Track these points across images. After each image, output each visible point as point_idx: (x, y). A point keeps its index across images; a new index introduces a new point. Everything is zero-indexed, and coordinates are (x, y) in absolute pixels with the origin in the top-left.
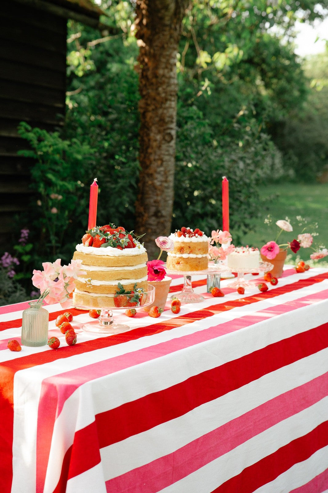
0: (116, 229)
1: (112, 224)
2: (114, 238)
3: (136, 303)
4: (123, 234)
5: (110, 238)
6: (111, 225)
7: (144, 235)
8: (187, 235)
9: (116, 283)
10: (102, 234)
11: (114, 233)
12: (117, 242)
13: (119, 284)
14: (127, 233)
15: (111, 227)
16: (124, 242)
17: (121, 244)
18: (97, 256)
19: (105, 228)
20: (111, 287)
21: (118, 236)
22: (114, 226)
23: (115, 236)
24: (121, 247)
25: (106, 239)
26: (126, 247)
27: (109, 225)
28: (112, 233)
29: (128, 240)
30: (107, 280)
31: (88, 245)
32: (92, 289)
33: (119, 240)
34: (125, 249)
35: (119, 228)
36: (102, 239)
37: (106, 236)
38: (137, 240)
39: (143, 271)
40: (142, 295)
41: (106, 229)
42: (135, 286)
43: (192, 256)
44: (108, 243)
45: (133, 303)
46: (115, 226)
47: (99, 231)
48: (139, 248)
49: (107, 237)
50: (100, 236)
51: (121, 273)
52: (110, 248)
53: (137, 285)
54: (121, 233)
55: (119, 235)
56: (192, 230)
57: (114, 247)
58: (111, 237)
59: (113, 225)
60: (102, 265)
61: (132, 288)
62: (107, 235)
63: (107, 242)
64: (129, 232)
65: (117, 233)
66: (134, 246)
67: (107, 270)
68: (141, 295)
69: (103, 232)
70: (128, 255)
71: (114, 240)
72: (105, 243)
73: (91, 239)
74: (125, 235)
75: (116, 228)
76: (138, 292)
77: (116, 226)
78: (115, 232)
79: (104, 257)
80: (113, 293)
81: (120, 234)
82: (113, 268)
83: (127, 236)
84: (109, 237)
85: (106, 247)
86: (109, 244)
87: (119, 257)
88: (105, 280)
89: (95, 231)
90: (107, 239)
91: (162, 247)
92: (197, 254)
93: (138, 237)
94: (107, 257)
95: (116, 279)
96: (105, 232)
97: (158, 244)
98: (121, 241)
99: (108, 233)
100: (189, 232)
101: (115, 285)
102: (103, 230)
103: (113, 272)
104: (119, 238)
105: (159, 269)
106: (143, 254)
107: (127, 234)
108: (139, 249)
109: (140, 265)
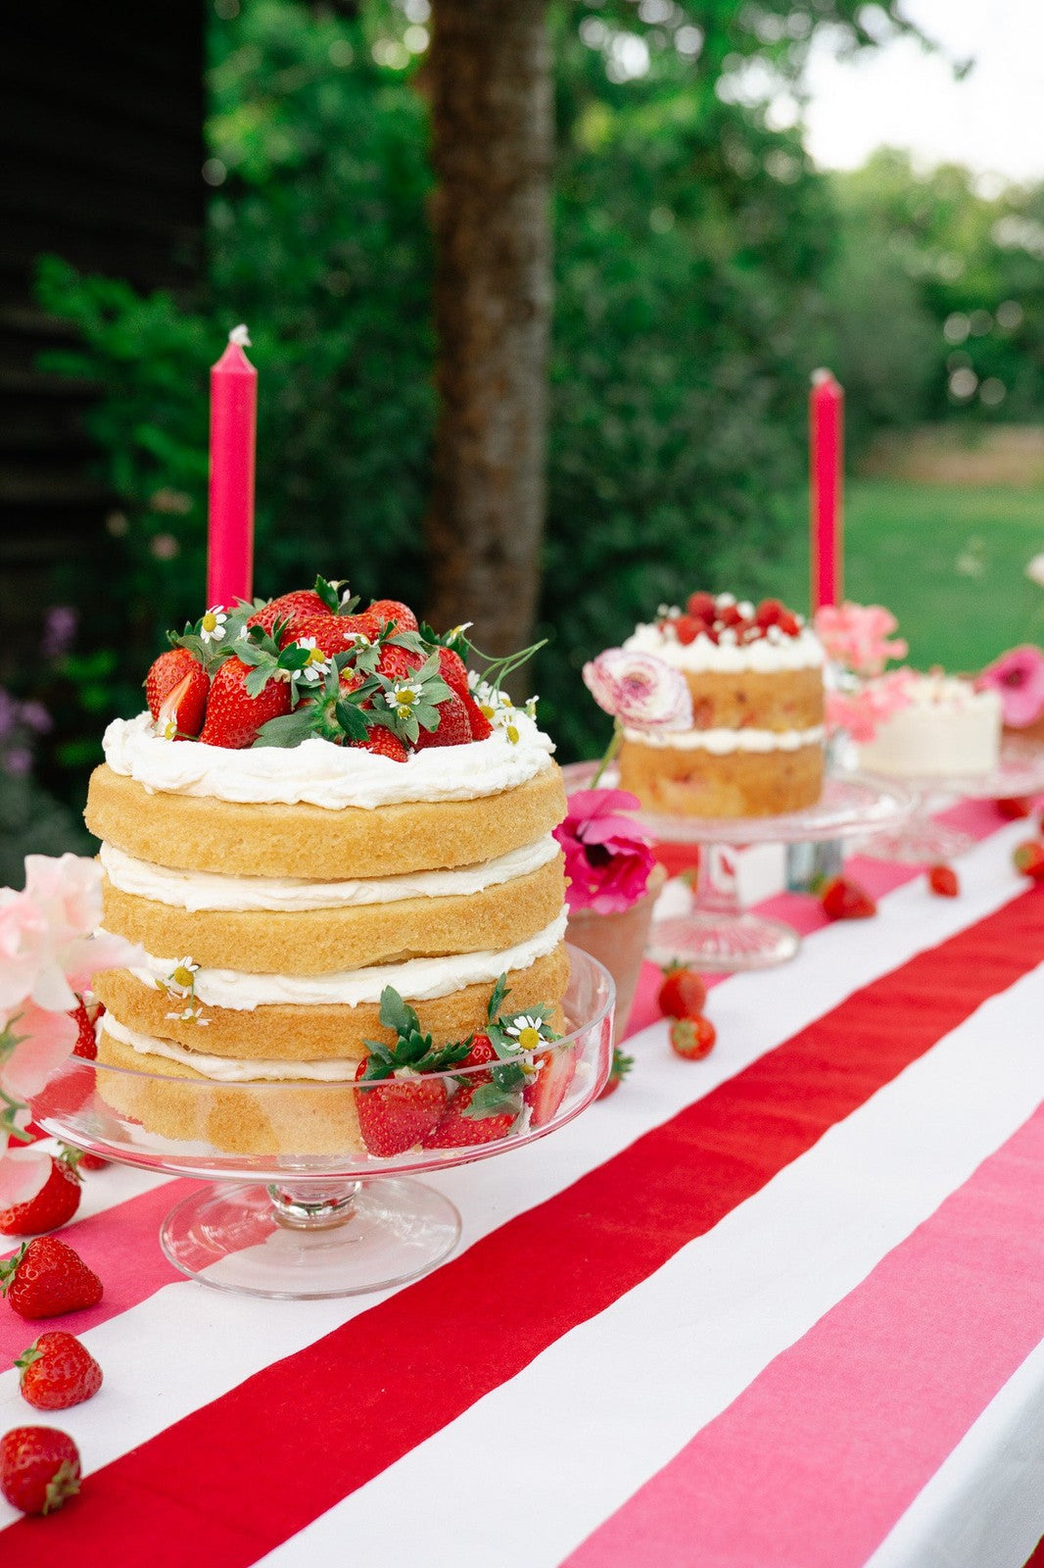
0: (359, 617)
1: (335, 585)
2: (343, 681)
3: (509, 1121)
4: (405, 651)
5: (322, 677)
6: (324, 592)
7: (536, 647)
8: (728, 636)
9: (363, 989)
10: (263, 655)
11: (348, 645)
12: (369, 705)
13: (389, 994)
14: (429, 642)
15: (324, 604)
16: (417, 702)
17: (396, 718)
18: (235, 811)
19: (288, 610)
20: (332, 1019)
21: (370, 662)
22: (347, 595)
23: (352, 663)
24: (392, 736)
25: (289, 684)
26: (428, 739)
27: (313, 592)
28: (335, 647)
29: (443, 692)
30: (308, 974)
31: (174, 729)
32: (203, 1030)
33: (382, 691)
34: (425, 751)
35: (379, 613)
36: (262, 687)
37: (291, 668)
38: (491, 681)
39: (543, 892)
40: (548, 1063)
41: (292, 617)
42: (495, 997)
43: (755, 740)
44: (308, 712)
45: (487, 1120)
46: (352, 597)
47: (244, 633)
48: (513, 736)
49: (297, 674)
50: (247, 669)
51: (399, 921)
52: (317, 750)
53: (506, 993)
54: (392, 640)
55: (381, 658)
56: (746, 610)
57: (347, 742)
58: (325, 670)
59: (341, 590)
60: (262, 869)
61: (474, 1014)
62: (299, 660)
63: (300, 705)
64: (443, 631)
65: (365, 640)
66: (479, 728)
67: (303, 906)
68: (540, 1064)
69: (270, 640)
70: (444, 797)
71: (344, 692)
72: (288, 712)
73: (192, 687)
74: (415, 656)
75: (361, 608)
76: (515, 1038)
77: (357, 599)
78: (350, 636)
79: (277, 812)
80: (349, 1059)
81: (386, 647)
82: (345, 891)
83: (432, 664)
84: (311, 675)
85: (291, 740)
86: (313, 717)
87: (383, 813)
88: (290, 974)
89: (220, 632)
90: (302, 689)
91: (628, 712)
92: (778, 730)
93: (500, 661)
94: (303, 812)
95: (366, 962)
96: (286, 637)
97: (604, 697)
98: (392, 699)
99: (308, 644)
100: (734, 620)
101: (361, 1004)
102: (278, 624)
103: (345, 916)
104: (381, 678)
105: (615, 840)
106: (538, 775)
107: (429, 650)
108: (509, 746)
109: (521, 854)
